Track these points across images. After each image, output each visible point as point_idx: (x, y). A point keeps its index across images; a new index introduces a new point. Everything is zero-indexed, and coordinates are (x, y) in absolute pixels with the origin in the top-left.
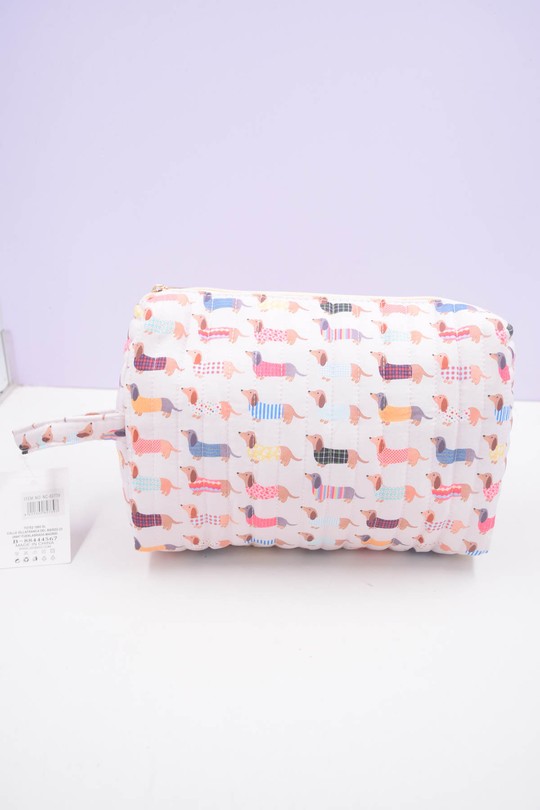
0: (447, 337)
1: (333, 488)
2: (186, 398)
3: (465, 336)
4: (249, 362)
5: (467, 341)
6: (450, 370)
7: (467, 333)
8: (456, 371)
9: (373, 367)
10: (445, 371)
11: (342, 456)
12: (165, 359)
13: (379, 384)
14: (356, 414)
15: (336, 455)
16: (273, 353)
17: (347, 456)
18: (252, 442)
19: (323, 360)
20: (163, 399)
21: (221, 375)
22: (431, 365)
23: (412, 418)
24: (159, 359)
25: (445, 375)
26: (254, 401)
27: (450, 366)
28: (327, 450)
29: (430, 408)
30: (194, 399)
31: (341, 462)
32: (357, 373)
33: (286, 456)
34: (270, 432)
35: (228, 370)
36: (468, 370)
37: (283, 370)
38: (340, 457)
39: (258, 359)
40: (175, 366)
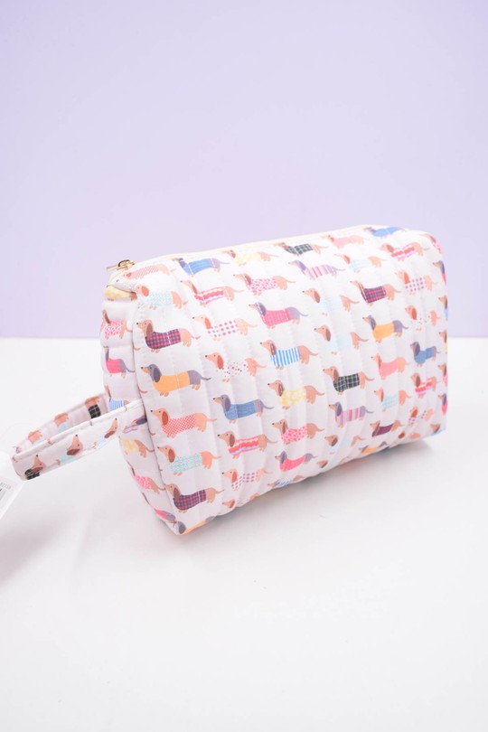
0: (400, 256)
1: (351, 411)
2: (213, 365)
3: (412, 252)
4: (256, 314)
5: (414, 256)
6: (412, 283)
7: (412, 249)
8: (415, 283)
9: (357, 295)
10: (408, 285)
11: (354, 380)
12: (177, 331)
13: (364, 309)
14: (357, 339)
15: (350, 381)
16: (274, 302)
17: (358, 379)
18: (281, 390)
19: (317, 298)
20: (189, 372)
21: (238, 333)
22: (397, 283)
23: (395, 331)
24: (171, 333)
25: (409, 289)
26: (273, 350)
27: (410, 280)
28: (342, 378)
29: (405, 319)
30: (220, 363)
31: (355, 385)
32: (347, 303)
33: (312, 394)
34: (294, 376)
35: (242, 327)
36: (423, 281)
37: (288, 315)
38: (353, 381)
39: (262, 309)
40: (189, 336)
